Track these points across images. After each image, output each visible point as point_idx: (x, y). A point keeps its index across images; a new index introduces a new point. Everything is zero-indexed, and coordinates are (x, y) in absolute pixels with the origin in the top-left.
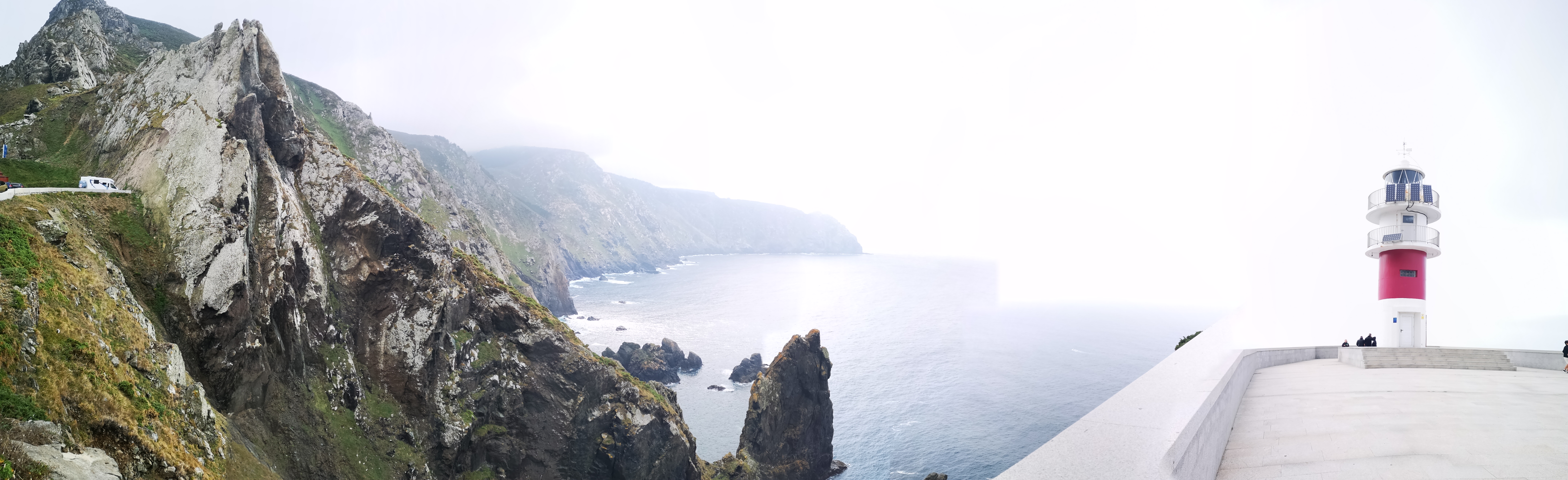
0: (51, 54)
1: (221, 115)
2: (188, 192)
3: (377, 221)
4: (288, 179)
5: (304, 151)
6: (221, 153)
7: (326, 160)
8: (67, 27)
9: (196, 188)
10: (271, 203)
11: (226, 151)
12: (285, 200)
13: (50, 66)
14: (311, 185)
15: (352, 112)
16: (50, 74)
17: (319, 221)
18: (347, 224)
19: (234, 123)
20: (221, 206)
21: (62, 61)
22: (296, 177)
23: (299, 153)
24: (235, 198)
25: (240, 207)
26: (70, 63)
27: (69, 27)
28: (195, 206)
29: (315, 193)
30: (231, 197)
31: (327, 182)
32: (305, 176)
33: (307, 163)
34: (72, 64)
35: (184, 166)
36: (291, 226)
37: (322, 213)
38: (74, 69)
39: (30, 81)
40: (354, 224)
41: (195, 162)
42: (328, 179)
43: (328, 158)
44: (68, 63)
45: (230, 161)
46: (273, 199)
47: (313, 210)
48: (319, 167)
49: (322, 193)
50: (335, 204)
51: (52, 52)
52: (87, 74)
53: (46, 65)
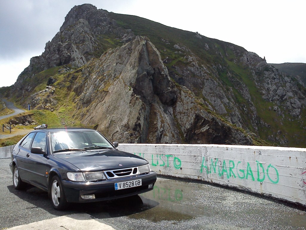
0: (60, 50)
1: (131, 84)
2: (115, 123)
3: (209, 129)
4: (169, 111)
5: (177, 97)
6: (130, 103)
7: (187, 100)
9: (119, 120)
10: (155, 124)
11: (132, 101)
12: (162, 122)
14: (180, 113)
15: (253, 58)
16: (60, 61)
17: (184, 131)
18: (196, 132)
19: (137, 88)
20: (129, 128)
21: (66, 53)
22: (174, 110)
23: (174, 98)
24: (134, 124)
25: (136, 128)
26: (70, 54)
27: (72, 31)
28: (118, 129)
29: (182, 118)
30: (133, 123)
31: (187, 111)
32: (178, 109)
33: (178, 103)
34: (71, 54)
35: (114, 110)
36: (166, 135)
37: (185, 127)
38: (72, 57)
39: (50, 66)
40: (199, 132)
41: (119, 108)
42: (187, 110)
43: (188, 99)
44: (69, 54)
45: (134, 106)
46: (156, 122)
47: (181, 126)
48: (184, 104)
49: (185, 117)
50: (190, 122)
51: (61, 49)
52: (80, 58)
53: (58, 56)
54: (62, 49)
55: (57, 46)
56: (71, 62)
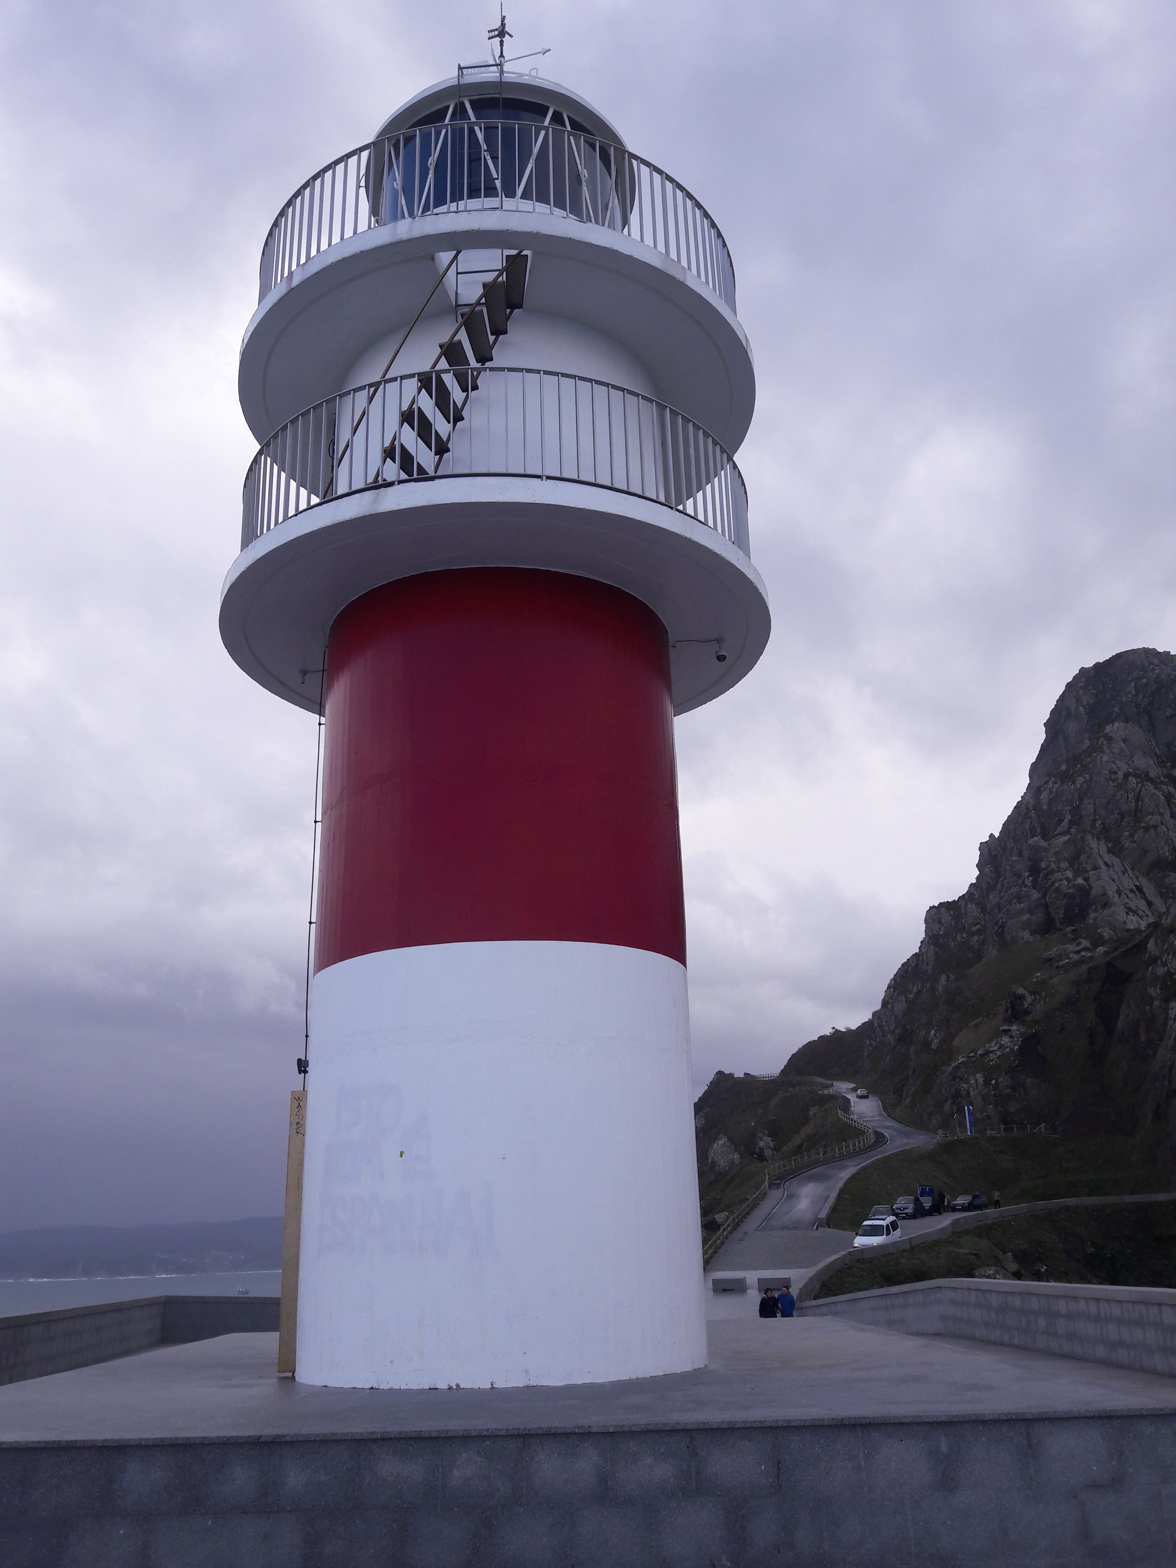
0: (1040, 870)
8: (1074, 783)
13: (1044, 897)
16: (1048, 914)
21: (1068, 879)
26: (1086, 879)
27: (1080, 780)
34: (1092, 880)
38: (1096, 891)
44: (1080, 881)
51: (1043, 865)
52: (1132, 891)
53: (1035, 895)
54: (1048, 866)
55: (1026, 854)
56: (1092, 915)
